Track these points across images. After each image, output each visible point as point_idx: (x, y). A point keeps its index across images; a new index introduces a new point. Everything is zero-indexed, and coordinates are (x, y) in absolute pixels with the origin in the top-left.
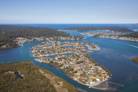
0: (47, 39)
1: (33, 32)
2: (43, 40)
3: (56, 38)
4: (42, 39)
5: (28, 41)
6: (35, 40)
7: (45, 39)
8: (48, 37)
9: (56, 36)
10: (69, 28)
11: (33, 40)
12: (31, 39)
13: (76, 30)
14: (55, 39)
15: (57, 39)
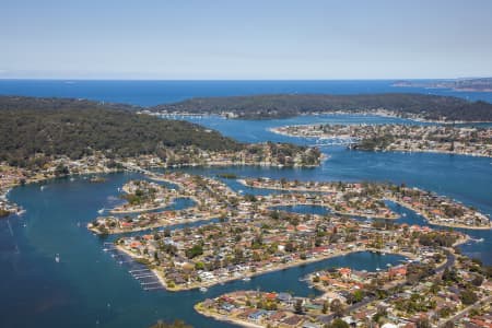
0: (130, 164)
1: (35, 125)
2: (107, 170)
3: (177, 157)
4: (102, 167)
5: (28, 181)
6: (65, 171)
7: (119, 166)
8: (132, 155)
9: (168, 145)
10: (189, 102)
11: (56, 172)
12: (41, 164)
13: (231, 115)
14: (171, 164)
15: (182, 161)
